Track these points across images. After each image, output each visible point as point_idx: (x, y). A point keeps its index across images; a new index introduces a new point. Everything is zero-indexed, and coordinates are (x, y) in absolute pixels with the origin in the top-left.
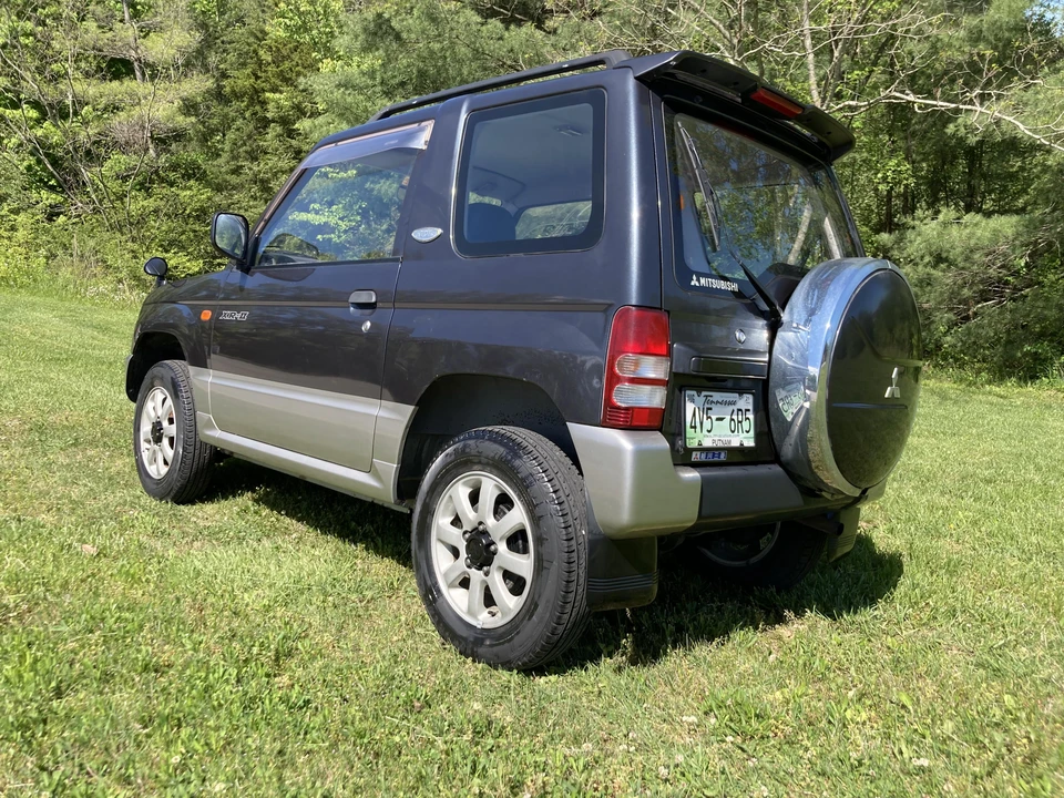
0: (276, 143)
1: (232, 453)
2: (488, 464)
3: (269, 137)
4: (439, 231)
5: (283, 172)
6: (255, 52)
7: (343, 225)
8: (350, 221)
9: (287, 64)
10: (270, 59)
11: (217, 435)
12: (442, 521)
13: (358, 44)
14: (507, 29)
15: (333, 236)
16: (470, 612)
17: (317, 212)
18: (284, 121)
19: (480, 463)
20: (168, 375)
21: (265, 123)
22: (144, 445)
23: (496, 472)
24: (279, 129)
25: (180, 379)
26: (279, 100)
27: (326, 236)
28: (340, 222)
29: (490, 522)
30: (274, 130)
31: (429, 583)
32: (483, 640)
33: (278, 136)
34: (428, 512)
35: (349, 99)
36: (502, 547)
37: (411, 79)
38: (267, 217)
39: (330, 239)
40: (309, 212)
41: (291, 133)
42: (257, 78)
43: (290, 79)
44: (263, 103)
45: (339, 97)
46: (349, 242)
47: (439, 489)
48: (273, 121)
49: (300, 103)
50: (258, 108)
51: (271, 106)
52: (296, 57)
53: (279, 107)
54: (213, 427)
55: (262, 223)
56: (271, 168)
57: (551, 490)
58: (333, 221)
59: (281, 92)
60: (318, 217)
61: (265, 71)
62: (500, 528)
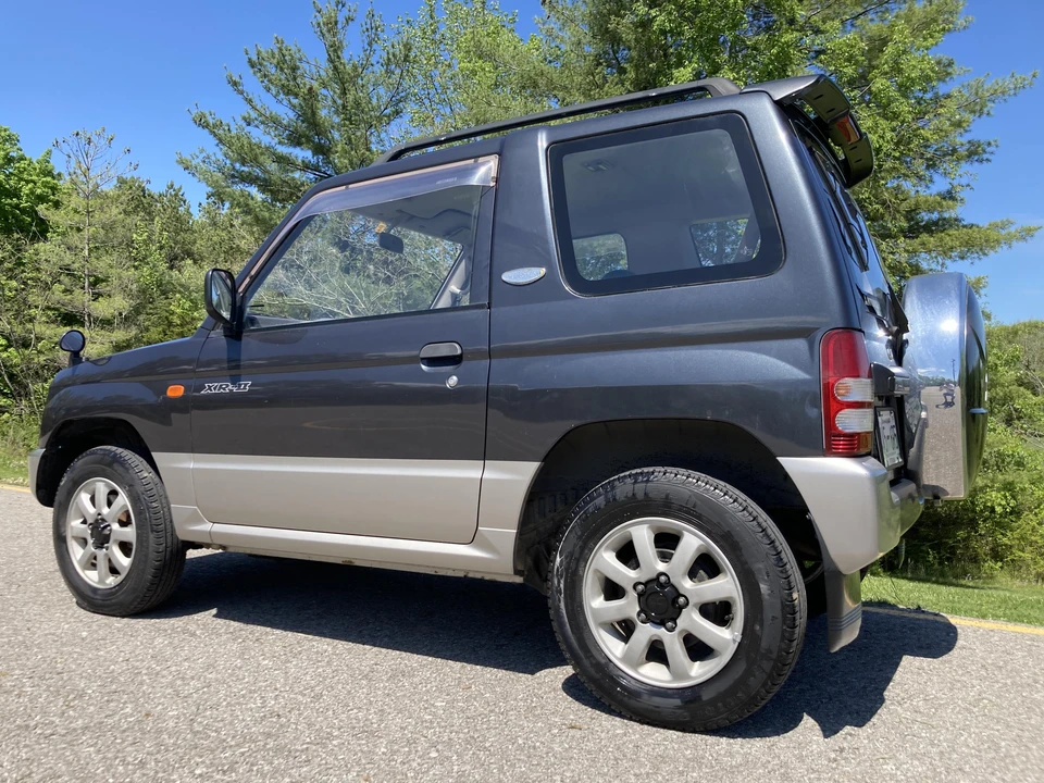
4: (543, 271)
38: (253, 273)
55: (248, 280)
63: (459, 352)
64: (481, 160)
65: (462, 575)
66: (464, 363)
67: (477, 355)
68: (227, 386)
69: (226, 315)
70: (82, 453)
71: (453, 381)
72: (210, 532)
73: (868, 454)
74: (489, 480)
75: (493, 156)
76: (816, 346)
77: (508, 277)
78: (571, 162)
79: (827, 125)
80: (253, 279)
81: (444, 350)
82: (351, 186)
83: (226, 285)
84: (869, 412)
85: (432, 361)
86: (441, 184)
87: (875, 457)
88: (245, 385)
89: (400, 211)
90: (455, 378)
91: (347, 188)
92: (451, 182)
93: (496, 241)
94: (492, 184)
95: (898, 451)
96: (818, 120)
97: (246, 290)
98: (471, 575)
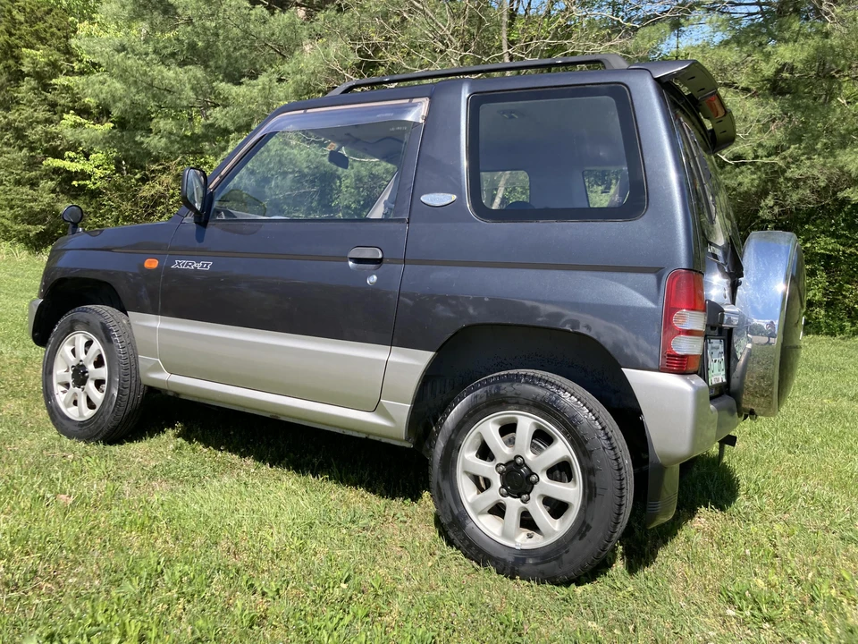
0: (31, 95)
1: (178, 394)
2: (528, 404)
3: (23, 89)
5: (38, 123)
6: (10, 11)
7: (99, 173)
8: (105, 169)
9: (40, 26)
10: (22, 19)
11: (164, 378)
12: (468, 456)
13: (125, 14)
14: (273, 14)
15: (88, 182)
16: (504, 534)
17: (72, 160)
18: (39, 76)
19: (517, 403)
20: (96, 321)
21: (18, 76)
22: (58, 389)
23: (537, 411)
24: (33, 83)
25: (111, 324)
26: (34, 56)
27: (81, 182)
28: (95, 169)
29: (529, 456)
30: (27, 85)
31: (456, 512)
32: (523, 561)
33: (33, 89)
34: (452, 448)
35: (129, 62)
36: (544, 478)
37: (182, 51)
39: (86, 185)
40: (64, 160)
41: (46, 87)
42: (11, 34)
43: (45, 38)
44: (17, 59)
45: (120, 60)
46: (105, 188)
47: (466, 426)
48: (28, 75)
49: (56, 60)
50: (11, 62)
51: (26, 61)
52: (49, 19)
53: (34, 63)
54: (161, 370)
55: (218, 179)
56: (26, 118)
57: (600, 427)
58: (88, 168)
59: (38, 50)
60: (74, 164)
61: (19, 29)
62: (539, 461)
63: (380, 256)
64: (415, 101)
65: (364, 436)
66: (384, 265)
67: (394, 261)
68: (193, 264)
69: (198, 206)
70: (74, 308)
71: (374, 279)
72: (167, 381)
73: (696, 373)
74: (392, 363)
75: (424, 99)
76: (663, 282)
77: (425, 198)
78: (487, 110)
79: (698, 101)
80: (223, 178)
81: (368, 253)
82: (309, 111)
83: (200, 181)
84: (701, 340)
85: (358, 261)
86: (380, 117)
87: (700, 376)
88: (208, 264)
89: (348, 134)
90: (375, 277)
91: (305, 112)
92: (389, 116)
93: (419, 168)
94: (421, 121)
95: (723, 373)
96: (690, 96)
97: (215, 188)
98: (371, 437)
